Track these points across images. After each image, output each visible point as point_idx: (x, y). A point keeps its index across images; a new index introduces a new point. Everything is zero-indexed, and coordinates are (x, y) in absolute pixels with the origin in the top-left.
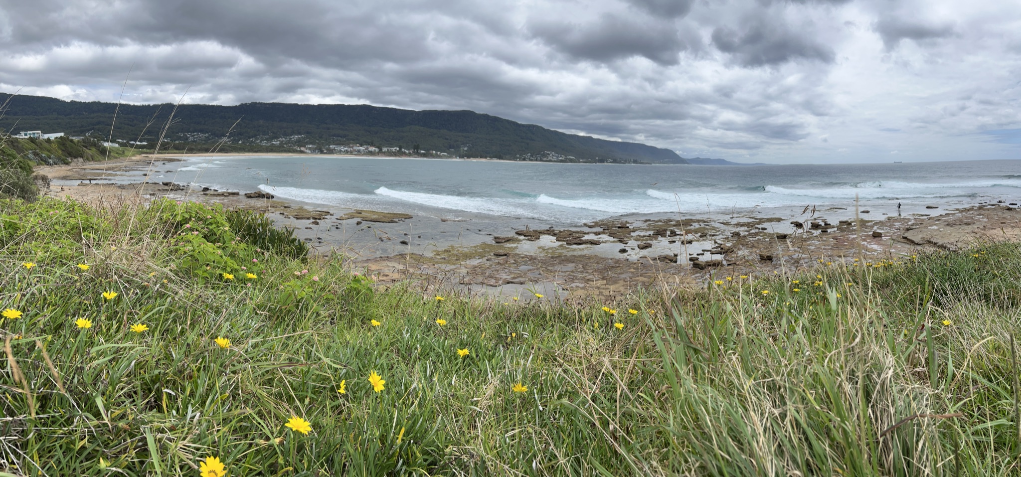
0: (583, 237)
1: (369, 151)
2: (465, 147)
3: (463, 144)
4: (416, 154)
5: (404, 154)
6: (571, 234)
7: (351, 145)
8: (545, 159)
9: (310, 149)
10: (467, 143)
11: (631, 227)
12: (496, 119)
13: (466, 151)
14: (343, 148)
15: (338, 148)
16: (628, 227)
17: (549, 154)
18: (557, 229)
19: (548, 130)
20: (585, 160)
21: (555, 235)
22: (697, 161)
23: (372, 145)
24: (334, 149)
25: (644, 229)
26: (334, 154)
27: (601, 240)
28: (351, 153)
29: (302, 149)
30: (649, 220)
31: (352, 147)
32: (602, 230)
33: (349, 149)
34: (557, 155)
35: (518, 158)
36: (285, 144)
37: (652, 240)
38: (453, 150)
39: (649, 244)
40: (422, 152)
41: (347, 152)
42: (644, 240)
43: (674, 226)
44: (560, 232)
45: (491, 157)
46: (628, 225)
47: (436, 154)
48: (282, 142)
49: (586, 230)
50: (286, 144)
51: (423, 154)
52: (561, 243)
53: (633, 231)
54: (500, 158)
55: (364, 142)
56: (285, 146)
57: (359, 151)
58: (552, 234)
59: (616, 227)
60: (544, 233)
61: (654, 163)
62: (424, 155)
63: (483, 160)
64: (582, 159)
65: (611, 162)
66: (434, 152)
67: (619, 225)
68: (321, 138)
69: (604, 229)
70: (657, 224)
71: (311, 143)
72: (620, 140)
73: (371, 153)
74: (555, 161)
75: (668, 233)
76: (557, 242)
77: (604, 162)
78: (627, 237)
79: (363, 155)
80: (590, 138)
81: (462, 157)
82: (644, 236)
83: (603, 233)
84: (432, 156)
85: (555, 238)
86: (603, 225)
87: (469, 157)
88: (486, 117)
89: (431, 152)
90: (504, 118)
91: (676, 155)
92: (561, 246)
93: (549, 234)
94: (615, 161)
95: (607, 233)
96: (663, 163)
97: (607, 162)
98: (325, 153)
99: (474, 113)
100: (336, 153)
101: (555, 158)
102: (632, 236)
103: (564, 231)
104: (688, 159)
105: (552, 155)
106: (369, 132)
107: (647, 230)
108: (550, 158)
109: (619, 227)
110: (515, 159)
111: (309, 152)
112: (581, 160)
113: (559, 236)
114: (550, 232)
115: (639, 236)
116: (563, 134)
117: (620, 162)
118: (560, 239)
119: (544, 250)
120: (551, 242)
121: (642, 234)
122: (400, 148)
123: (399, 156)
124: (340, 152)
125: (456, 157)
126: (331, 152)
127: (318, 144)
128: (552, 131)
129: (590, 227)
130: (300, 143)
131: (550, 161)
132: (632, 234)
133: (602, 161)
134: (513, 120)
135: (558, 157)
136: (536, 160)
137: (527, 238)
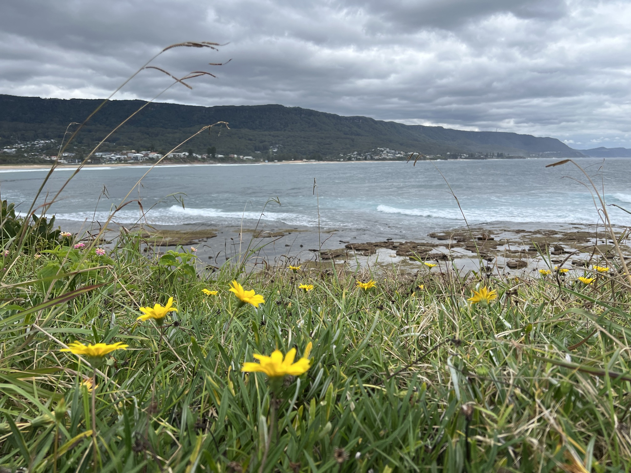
0: (431, 250)
1: (150, 158)
2: (274, 148)
3: (272, 144)
4: (211, 159)
5: (195, 160)
6: (415, 246)
7: (125, 152)
8: (377, 157)
9: (65, 158)
10: (276, 144)
11: (497, 239)
12: (310, 113)
13: (276, 152)
14: (114, 156)
15: (107, 156)
16: (492, 239)
17: (382, 151)
18: (396, 241)
19: (381, 123)
20: (432, 156)
21: (394, 248)
22: (600, 152)
23: (153, 150)
24: (101, 157)
25: (515, 243)
26: (102, 163)
27: (455, 254)
28: (126, 161)
29: (54, 158)
30: (523, 231)
31: (126, 154)
32: (455, 242)
33: (122, 157)
34: (393, 151)
35: (342, 158)
36: (25, 152)
37: (525, 257)
38: (259, 152)
39: (524, 262)
40: (220, 156)
41: (119, 161)
42: (516, 257)
43: (560, 240)
44: (401, 244)
45: (309, 159)
46: (492, 236)
47: (238, 158)
48: (19, 150)
49: (436, 241)
50: (28, 153)
51: (221, 158)
52: (402, 258)
53: (500, 245)
54: (320, 159)
55: (142, 146)
56: (26, 155)
57: (136, 158)
58: (391, 247)
59: (475, 238)
60: (381, 247)
61: (530, 157)
62: (222, 161)
63: (299, 163)
64: (429, 154)
65: (466, 158)
66: (236, 156)
67: (480, 236)
68: (80, 142)
69: (459, 241)
70: (535, 236)
71: (66, 151)
72: (476, 130)
73: (153, 161)
74: (390, 159)
75: (552, 249)
76: (398, 257)
77: (457, 158)
78: (492, 251)
79: (143, 163)
80: (441, 128)
81: (271, 160)
82: (516, 252)
83: (457, 246)
84: (234, 161)
85: (395, 252)
86: (458, 235)
87: (280, 160)
88: (298, 111)
89: (232, 155)
90: (320, 111)
91: (564, 145)
92: (403, 261)
93: (387, 247)
94: (471, 156)
95: (463, 246)
96: (542, 156)
97: (461, 158)
98: (89, 163)
99: (283, 106)
100: (104, 162)
101: (390, 156)
102: (499, 251)
103: (406, 243)
104: (584, 151)
105: (386, 152)
106: (148, 134)
107: (520, 244)
108: (384, 156)
109: (480, 239)
110: (338, 159)
111: (65, 162)
112: (428, 157)
113: (400, 250)
114: (388, 244)
115: (509, 251)
116: (402, 126)
117: (479, 158)
118: (401, 253)
119: (382, 266)
120: (391, 256)
121: (513, 248)
122: (191, 153)
123: (189, 163)
124: (110, 160)
125: (264, 161)
126: (97, 161)
127: (77, 150)
128: (386, 122)
129: (440, 238)
130: (50, 150)
131: (384, 159)
132: (499, 248)
133: (455, 157)
134: (332, 113)
135: (395, 154)
136: (365, 159)
137: (360, 253)
